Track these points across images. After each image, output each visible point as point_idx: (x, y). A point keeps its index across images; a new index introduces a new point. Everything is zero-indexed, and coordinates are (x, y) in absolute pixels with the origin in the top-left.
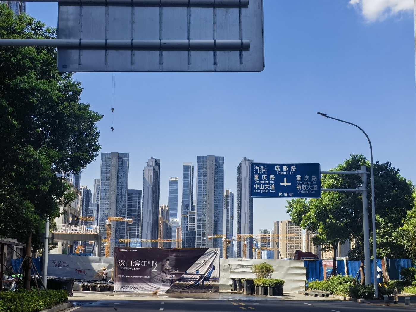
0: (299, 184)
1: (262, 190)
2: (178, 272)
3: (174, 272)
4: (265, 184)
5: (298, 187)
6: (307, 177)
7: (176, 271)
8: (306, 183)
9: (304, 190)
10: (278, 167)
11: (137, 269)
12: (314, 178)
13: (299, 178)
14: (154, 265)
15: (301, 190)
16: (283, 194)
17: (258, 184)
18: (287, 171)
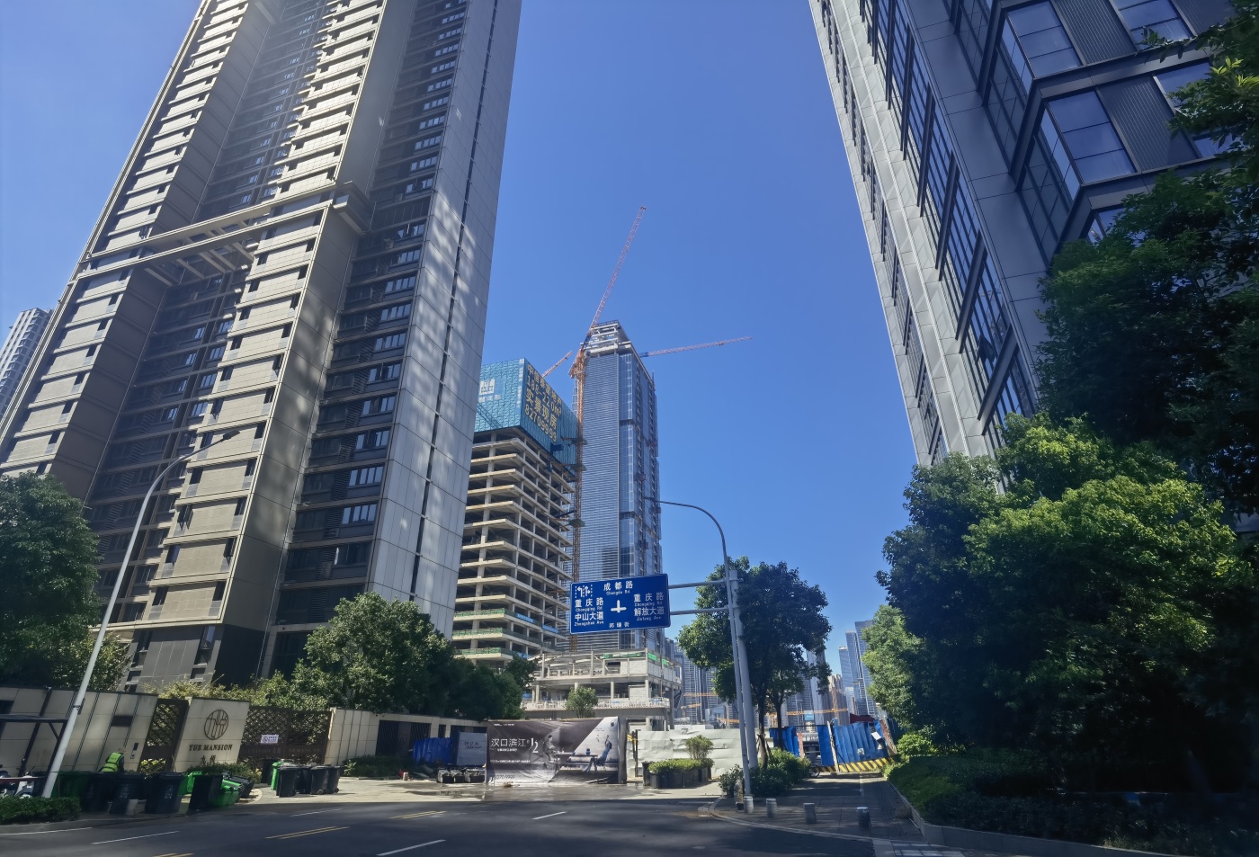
0: (637, 607)
1: (586, 621)
2: (563, 753)
3: (559, 753)
4: (590, 612)
5: (637, 612)
6: (649, 596)
7: (561, 751)
8: (647, 604)
9: (645, 617)
10: (608, 584)
11: (514, 750)
12: (659, 595)
13: (637, 598)
14: (535, 744)
15: (641, 616)
16: (615, 625)
17: (581, 613)
18: (621, 590)
